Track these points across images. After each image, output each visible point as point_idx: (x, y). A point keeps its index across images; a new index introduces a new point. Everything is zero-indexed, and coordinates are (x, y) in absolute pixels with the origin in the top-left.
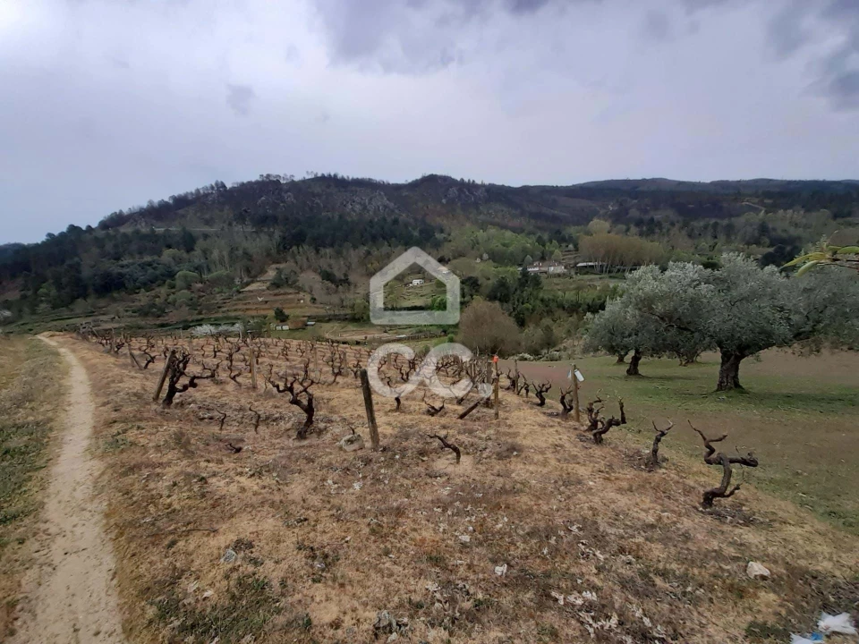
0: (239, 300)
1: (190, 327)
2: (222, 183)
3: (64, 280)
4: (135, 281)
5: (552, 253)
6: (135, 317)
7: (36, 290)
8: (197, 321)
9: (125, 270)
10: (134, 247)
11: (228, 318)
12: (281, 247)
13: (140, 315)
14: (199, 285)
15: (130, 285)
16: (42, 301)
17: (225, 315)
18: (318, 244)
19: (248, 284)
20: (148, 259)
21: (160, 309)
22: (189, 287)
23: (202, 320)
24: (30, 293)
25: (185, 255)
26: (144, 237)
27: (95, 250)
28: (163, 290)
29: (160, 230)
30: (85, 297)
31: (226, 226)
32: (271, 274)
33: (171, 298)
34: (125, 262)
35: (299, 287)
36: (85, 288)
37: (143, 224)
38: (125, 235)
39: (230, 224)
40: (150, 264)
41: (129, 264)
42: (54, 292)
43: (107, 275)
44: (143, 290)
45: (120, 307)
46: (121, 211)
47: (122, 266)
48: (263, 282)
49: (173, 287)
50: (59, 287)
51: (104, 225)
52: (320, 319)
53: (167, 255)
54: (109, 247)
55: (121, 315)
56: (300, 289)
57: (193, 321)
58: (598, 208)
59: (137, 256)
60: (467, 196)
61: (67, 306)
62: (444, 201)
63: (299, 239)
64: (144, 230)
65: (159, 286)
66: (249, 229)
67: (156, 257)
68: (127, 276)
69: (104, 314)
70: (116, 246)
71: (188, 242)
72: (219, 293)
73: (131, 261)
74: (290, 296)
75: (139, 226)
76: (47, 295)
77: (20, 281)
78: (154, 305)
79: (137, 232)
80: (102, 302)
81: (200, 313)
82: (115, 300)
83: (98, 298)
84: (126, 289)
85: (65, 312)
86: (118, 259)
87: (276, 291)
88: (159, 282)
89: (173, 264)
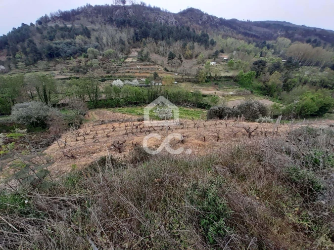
0: (127, 66)
1: (105, 80)
2: (90, 5)
3: (28, 50)
4: (65, 52)
5: (266, 53)
6: (72, 73)
7: (14, 55)
8: (109, 77)
9: (58, 46)
10: (59, 33)
11: (125, 77)
12: (135, 39)
13: (75, 72)
14: (101, 57)
15: (63, 55)
16: (19, 61)
17: (123, 74)
18: (156, 38)
19: (126, 58)
20: (68, 40)
21: (84, 69)
22: (96, 58)
23: (111, 76)
24: (11, 57)
25: (87, 40)
26: (62, 29)
27: (39, 35)
28: (82, 59)
29: (69, 26)
30: (42, 59)
31: (103, 25)
32: (134, 53)
33: (89, 63)
34: (57, 42)
35: (153, 62)
36: (40, 54)
37: (59, 22)
38: (51, 27)
39: (105, 24)
40: (70, 44)
41: (59, 43)
42: (24, 57)
43: (50, 48)
44: (72, 57)
45: (62, 66)
46: (46, 15)
47: (56, 44)
48: (134, 57)
49: (87, 57)
50: (26, 53)
51: (39, 22)
52: (178, 81)
53: (79, 39)
54: (45, 33)
55: (64, 71)
56: (155, 63)
57: (106, 77)
58: (273, 33)
59: (62, 39)
60: (211, 21)
61: (33, 64)
62: (200, 22)
63: (145, 35)
64: (61, 25)
65: (78, 56)
66: (115, 28)
67: (72, 40)
68: (61, 50)
69: (55, 70)
70: (48, 33)
71: (87, 33)
72: (113, 62)
73: (59, 41)
74: (152, 66)
75: (56, 23)
76: (20, 58)
77: (5, 51)
78: (80, 67)
79: (57, 26)
80: (51, 64)
81: (108, 72)
82: (58, 63)
83: (49, 61)
84: (62, 57)
85: (33, 68)
86: (51, 40)
87: (143, 63)
88: (78, 54)
89: (83, 44)
